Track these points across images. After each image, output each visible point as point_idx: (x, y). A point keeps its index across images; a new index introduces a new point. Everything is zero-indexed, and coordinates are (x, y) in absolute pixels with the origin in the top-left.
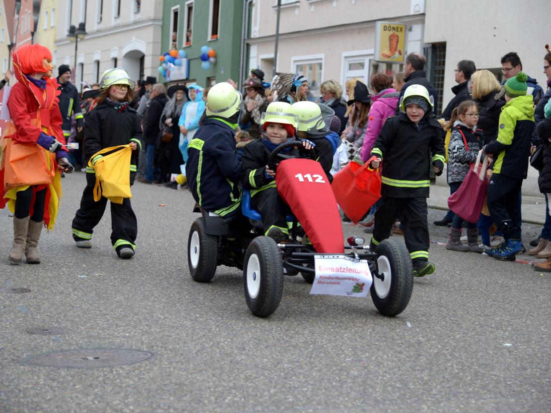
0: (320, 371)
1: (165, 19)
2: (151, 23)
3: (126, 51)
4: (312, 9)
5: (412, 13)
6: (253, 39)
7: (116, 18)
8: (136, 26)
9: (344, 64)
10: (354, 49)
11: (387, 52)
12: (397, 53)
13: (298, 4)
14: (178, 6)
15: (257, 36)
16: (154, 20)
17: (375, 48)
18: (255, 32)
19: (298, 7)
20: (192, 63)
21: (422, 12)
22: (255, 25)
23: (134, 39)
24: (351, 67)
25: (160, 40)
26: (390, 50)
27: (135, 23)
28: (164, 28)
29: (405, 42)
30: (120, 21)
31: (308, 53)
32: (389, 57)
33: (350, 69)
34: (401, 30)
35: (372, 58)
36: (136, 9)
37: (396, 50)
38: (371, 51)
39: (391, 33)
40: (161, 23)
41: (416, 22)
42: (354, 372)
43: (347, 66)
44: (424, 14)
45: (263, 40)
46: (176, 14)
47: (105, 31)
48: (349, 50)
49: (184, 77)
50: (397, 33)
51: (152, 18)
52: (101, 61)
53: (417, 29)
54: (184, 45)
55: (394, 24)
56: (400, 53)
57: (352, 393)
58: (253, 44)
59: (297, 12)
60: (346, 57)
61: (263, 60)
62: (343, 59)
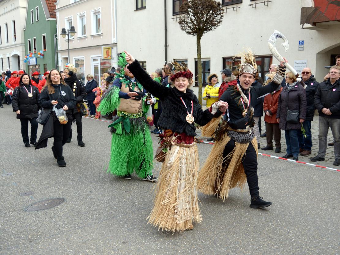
0: (117, 198)
1: (25, 43)
2: (20, 45)
3: (12, 54)
4: (79, 41)
5: (113, 43)
6: (59, 51)
7: (7, 43)
8: (15, 46)
9: (91, 60)
10: (94, 55)
11: (106, 56)
12: (109, 56)
13: (73, 39)
14: (30, 39)
15: (60, 50)
16: (22, 44)
17: (102, 54)
18: (60, 48)
19: (74, 40)
20: (37, 59)
21: (116, 43)
22: (59, 46)
23: (15, 50)
24: (94, 60)
25: (24, 51)
26: (107, 55)
27: (15, 45)
28: (25, 46)
29: (111, 52)
30: (8, 44)
31: (79, 56)
32: (107, 58)
33: (93, 61)
34: (110, 49)
35: (101, 57)
36: (14, 40)
37: (109, 55)
38: (101, 55)
39: (107, 50)
40: (24, 45)
41: (114, 46)
42: (128, 197)
43: (93, 60)
44: (117, 43)
45: (62, 51)
46: (30, 42)
47: (3, 47)
48: (93, 55)
49: (35, 64)
50: (108, 50)
51: (21, 43)
52: (3, 58)
53: (115, 48)
54: (34, 53)
55: (107, 47)
56: (110, 56)
57: (130, 206)
58: (59, 53)
59: (73, 42)
60: (92, 57)
61: (63, 58)
62: (91, 58)
